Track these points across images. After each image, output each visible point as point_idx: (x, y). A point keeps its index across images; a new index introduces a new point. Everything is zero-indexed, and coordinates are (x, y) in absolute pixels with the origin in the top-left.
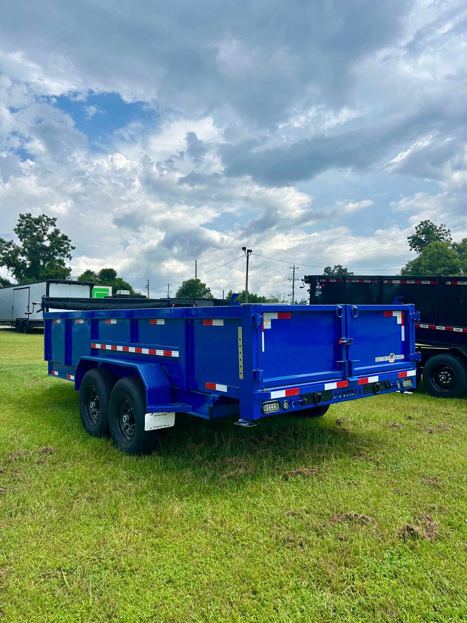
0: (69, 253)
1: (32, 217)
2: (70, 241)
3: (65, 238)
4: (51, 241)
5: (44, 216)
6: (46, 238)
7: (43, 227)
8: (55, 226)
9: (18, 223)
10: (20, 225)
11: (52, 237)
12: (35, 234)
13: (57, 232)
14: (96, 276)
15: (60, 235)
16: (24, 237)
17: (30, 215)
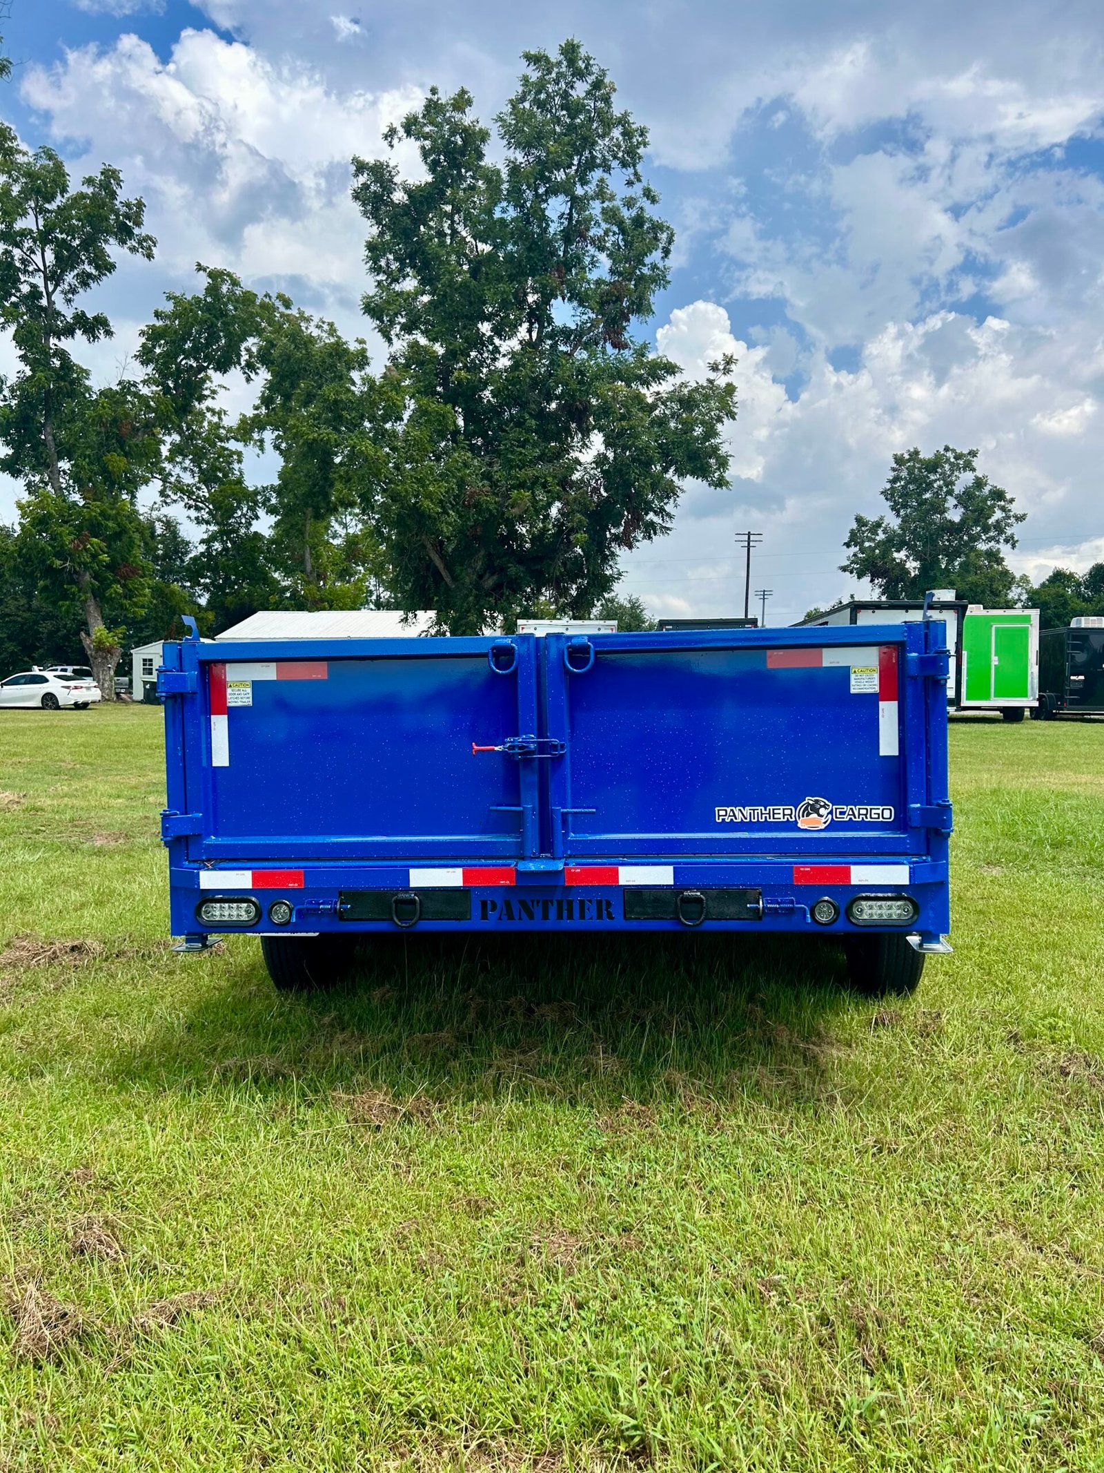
0: (1009, 531)
1: (921, 456)
2: (1012, 501)
3: (998, 495)
4: (965, 507)
5: (947, 449)
6: (951, 501)
7: (944, 476)
8: (974, 470)
9: (891, 475)
10: (895, 480)
11: (966, 499)
12: (928, 495)
13: (979, 483)
14: (1079, 585)
15: (986, 490)
16: (905, 506)
17: (916, 453)
